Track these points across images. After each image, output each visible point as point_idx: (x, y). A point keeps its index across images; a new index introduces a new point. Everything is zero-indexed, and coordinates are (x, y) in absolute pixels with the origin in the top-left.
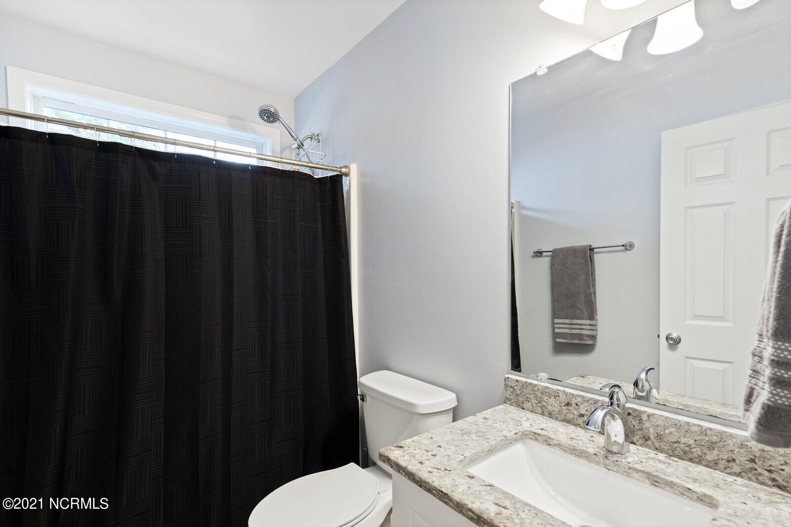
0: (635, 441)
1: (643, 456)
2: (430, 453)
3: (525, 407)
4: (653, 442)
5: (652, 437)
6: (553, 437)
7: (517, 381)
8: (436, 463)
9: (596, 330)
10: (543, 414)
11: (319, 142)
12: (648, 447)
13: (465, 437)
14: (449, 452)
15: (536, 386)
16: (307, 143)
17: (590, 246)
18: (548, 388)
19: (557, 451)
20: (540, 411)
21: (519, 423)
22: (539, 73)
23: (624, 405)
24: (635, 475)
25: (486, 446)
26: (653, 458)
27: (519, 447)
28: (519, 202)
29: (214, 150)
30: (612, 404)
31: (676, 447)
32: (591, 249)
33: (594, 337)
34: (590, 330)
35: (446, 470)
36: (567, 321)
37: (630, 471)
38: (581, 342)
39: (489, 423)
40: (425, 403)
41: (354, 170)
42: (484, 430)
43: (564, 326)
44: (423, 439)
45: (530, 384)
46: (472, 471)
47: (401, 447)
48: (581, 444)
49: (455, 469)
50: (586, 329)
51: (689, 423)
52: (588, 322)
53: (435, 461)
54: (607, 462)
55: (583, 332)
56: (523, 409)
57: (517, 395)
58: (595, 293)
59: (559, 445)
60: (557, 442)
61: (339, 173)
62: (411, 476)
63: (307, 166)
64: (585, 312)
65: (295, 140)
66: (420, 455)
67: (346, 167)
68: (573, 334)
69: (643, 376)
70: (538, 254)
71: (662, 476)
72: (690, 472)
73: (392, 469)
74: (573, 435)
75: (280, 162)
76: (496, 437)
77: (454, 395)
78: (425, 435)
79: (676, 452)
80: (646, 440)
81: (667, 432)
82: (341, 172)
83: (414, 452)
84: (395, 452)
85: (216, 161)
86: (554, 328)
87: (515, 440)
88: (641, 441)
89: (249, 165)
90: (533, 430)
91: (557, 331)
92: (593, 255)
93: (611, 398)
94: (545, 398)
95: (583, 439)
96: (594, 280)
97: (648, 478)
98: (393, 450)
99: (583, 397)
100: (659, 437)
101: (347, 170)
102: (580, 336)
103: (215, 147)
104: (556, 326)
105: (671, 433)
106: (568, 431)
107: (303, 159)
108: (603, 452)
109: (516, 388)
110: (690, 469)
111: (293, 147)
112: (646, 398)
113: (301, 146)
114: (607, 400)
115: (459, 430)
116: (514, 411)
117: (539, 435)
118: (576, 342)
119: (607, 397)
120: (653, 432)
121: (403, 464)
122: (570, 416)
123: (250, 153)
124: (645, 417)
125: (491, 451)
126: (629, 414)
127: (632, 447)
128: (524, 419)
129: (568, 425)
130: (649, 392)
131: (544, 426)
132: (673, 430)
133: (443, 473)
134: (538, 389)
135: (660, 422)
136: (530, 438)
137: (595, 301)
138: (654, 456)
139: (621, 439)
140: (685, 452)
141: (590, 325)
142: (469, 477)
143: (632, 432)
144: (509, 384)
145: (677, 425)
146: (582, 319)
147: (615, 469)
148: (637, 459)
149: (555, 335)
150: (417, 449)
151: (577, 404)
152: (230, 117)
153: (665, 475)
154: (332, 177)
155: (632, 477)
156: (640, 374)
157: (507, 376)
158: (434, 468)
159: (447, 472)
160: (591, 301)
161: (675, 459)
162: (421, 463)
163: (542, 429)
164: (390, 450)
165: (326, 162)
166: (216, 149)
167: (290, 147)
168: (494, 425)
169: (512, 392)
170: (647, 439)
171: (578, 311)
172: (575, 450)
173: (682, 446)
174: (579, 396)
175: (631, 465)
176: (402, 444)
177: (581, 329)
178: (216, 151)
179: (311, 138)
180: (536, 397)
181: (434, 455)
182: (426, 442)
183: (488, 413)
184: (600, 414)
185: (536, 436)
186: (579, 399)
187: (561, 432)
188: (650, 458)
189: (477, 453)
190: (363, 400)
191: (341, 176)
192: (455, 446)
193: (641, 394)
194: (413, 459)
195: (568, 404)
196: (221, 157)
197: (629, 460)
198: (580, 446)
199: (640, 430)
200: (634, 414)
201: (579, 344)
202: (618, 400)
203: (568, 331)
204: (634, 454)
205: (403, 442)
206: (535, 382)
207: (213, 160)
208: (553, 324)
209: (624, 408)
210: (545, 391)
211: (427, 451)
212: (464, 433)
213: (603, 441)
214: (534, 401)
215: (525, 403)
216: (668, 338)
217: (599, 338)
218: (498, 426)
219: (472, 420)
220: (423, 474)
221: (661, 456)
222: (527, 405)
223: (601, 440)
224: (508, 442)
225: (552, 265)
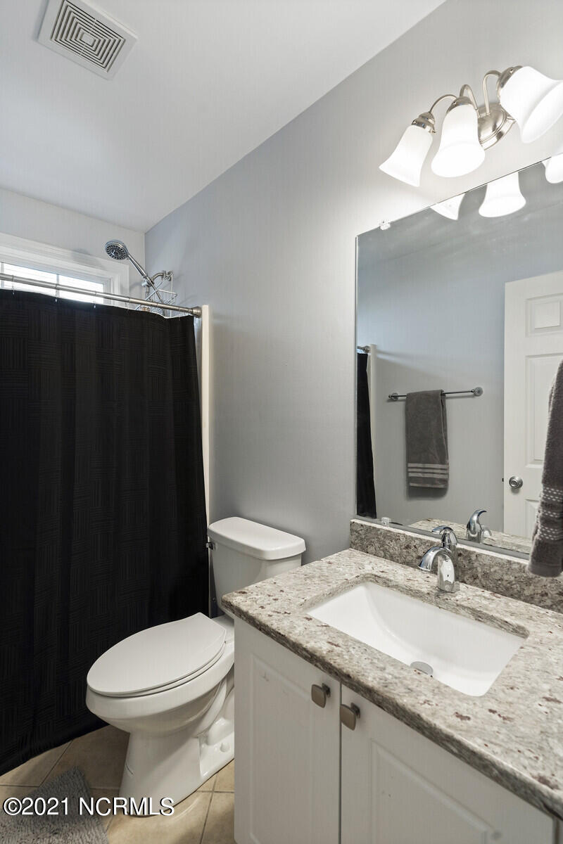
0: (465, 580)
1: (471, 594)
2: (271, 598)
3: (369, 550)
4: (480, 581)
5: (479, 575)
6: (392, 578)
7: (362, 525)
8: (276, 607)
9: (448, 474)
10: (385, 557)
11: (170, 280)
12: (476, 585)
13: (308, 581)
14: (290, 596)
15: (379, 530)
16: (158, 281)
17: (442, 391)
18: (389, 531)
19: (394, 592)
20: (383, 554)
21: (361, 566)
22: (382, 228)
23: (454, 546)
24: (462, 612)
25: (327, 590)
26: (480, 596)
27: (360, 590)
28: (374, 346)
29: (55, 288)
30: (444, 546)
31: (500, 584)
32: (443, 394)
33: (445, 481)
34: (442, 474)
35: (286, 613)
36: (420, 465)
37: (458, 608)
38: (433, 486)
39: (333, 567)
40: (273, 549)
41: (206, 311)
42: (327, 574)
43: (418, 471)
44: (266, 585)
45: (374, 528)
46: (311, 614)
47: (244, 593)
48: (417, 585)
49: (295, 612)
50: (438, 473)
51: (510, 561)
52: (440, 466)
53: (276, 605)
54: (438, 600)
55: (435, 476)
56: (367, 553)
57: (362, 539)
58: (446, 438)
59: (397, 586)
60: (395, 584)
61: (190, 314)
62: (252, 621)
63: (156, 306)
64: (437, 457)
65: (145, 277)
66: (262, 599)
67: (197, 308)
68: (426, 478)
69: (475, 518)
70: (394, 398)
71: (485, 611)
72: (510, 606)
73: (234, 615)
74: (410, 577)
75: (128, 302)
76: (338, 580)
77: (303, 541)
78: (269, 580)
79: (500, 589)
80: (475, 579)
81: (492, 570)
82: (192, 313)
83: (256, 597)
84: (238, 598)
85: (58, 299)
86: (408, 472)
87: (357, 583)
88: (471, 580)
89: (94, 304)
90: (374, 573)
91: (411, 475)
92: (445, 401)
93: (444, 540)
94: (387, 542)
95: (419, 579)
96: (445, 425)
97: (473, 614)
98: (236, 596)
99: (420, 539)
100: (486, 575)
101: (199, 311)
102: (432, 480)
103: (57, 285)
104: (410, 470)
105: (495, 571)
106: (407, 573)
107: (153, 298)
108: (434, 591)
109: (360, 532)
110: (510, 604)
111: (143, 284)
112: (476, 540)
113: (150, 284)
114: (440, 541)
115: (302, 574)
116: (358, 555)
117: (379, 577)
118: (428, 486)
119: (439, 538)
120: (480, 571)
121: (244, 609)
122: (409, 558)
123: (96, 292)
124: (474, 558)
125: (332, 594)
126: (460, 555)
127: (462, 586)
128: (367, 562)
129: (407, 567)
130: (480, 534)
131: (384, 568)
132: (497, 568)
133: (282, 616)
134: (381, 533)
135: (487, 562)
136: (371, 581)
137: (447, 445)
138: (480, 593)
139: (451, 579)
140: (507, 589)
141: (442, 469)
142: (307, 618)
143: (463, 572)
144: (354, 528)
145: (501, 565)
146: (434, 463)
147: (445, 606)
148: (464, 597)
149: (409, 480)
150: (259, 594)
151: (415, 546)
152: (75, 251)
153: (487, 610)
154: (182, 318)
155: (459, 614)
156: (473, 516)
157: (352, 521)
158: (274, 612)
159: (286, 615)
160: (443, 446)
161: (499, 595)
162: (262, 607)
163: (383, 572)
164: (233, 596)
165: (177, 302)
166: (58, 286)
167: (139, 284)
168: (337, 569)
169: (357, 537)
170: (475, 577)
171: (431, 455)
172: (411, 590)
173: (505, 583)
174: (417, 539)
175: (458, 602)
176: (245, 589)
177: (433, 473)
178: (59, 289)
179: (162, 276)
180: (379, 540)
181: (275, 600)
182: (269, 587)
183: (332, 558)
184: (431, 555)
185: (376, 579)
186: (417, 542)
187: (400, 573)
188: (476, 596)
189: (318, 596)
190: (211, 548)
191: (193, 317)
192: (297, 590)
193: (473, 536)
194: (255, 603)
195: (408, 547)
196: (64, 295)
197: (457, 598)
198: (415, 586)
199: (470, 569)
200: (465, 555)
201: (432, 488)
202: (449, 541)
203: (420, 475)
204: (464, 592)
205: (246, 588)
206: (378, 526)
207: (55, 298)
208: (408, 468)
209: (455, 549)
210: (388, 535)
211: (269, 596)
212: (307, 577)
213: (436, 581)
214: (377, 545)
215: (369, 547)
216: (511, 481)
217: (450, 482)
218: (341, 569)
219: (316, 565)
220: (263, 618)
221: (487, 594)
222: (371, 549)
223: (434, 580)
224: (349, 585)
225: (407, 409)
